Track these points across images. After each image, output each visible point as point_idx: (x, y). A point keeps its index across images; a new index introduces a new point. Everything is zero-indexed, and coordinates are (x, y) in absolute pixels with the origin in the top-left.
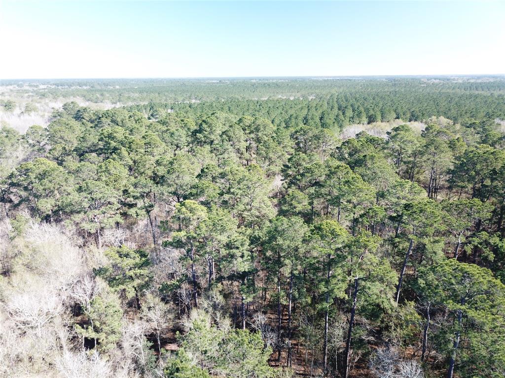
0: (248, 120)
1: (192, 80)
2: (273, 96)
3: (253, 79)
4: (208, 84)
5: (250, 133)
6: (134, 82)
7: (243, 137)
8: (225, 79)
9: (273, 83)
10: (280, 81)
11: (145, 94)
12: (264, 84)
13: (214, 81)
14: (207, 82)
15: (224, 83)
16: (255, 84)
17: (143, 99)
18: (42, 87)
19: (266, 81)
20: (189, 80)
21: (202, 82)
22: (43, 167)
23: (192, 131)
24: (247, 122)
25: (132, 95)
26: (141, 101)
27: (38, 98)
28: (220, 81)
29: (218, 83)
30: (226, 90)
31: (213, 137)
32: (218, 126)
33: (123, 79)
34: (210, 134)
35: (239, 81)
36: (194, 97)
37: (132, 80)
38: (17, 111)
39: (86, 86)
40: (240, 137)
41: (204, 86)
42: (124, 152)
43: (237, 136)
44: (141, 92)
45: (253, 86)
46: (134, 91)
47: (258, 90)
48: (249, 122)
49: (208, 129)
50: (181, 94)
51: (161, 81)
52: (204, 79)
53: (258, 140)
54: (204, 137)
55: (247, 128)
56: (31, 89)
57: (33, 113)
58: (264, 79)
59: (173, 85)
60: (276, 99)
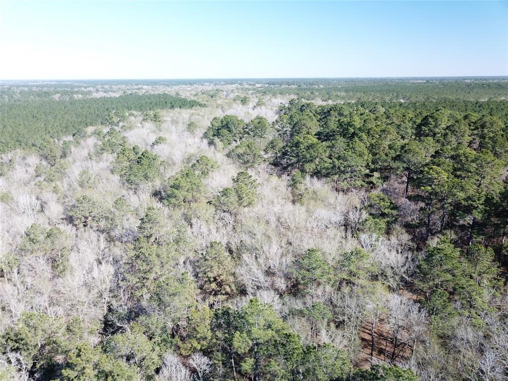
0: (475, 117)
1: (394, 79)
2: (495, 97)
3: (467, 79)
4: (413, 83)
5: (474, 130)
6: (335, 82)
7: (468, 132)
8: (432, 79)
9: (495, 84)
10: (503, 81)
11: (351, 94)
12: (483, 84)
13: (419, 81)
14: (411, 82)
15: (432, 83)
16: (470, 84)
17: (350, 98)
18: (258, 85)
19: (485, 81)
20: (392, 80)
21: (406, 81)
22: (310, 142)
23: (417, 124)
24: (474, 119)
25: (339, 93)
26: (349, 99)
27: (261, 94)
28: (427, 81)
29: (424, 83)
30: (436, 91)
31: (437, 130)
32: (443, 120)
33: (324, 79)
34: (434, 127)
35: (450, 81)
36: (401, 97)
37: (333, 80)
38: (251, 105)
39: (294, 85)
40: (465, 132)
41: (410, 86)
42: (364, 136)
43: (462, 130)
44: (347, 91)
45: (468, 86)
46: (339, 90)
47: (474, 91)
48: (476, 119)
49: (433, 123)
50: (387, 93)
51: (362, 80)
52: (408, 79)
53: (483, 137)
54: (429, 130)
55: (472, 124)
56: (251, 87)
57: (263, 107)
58: (481, 79)
59: (376, 85)
60: (498, 100)
